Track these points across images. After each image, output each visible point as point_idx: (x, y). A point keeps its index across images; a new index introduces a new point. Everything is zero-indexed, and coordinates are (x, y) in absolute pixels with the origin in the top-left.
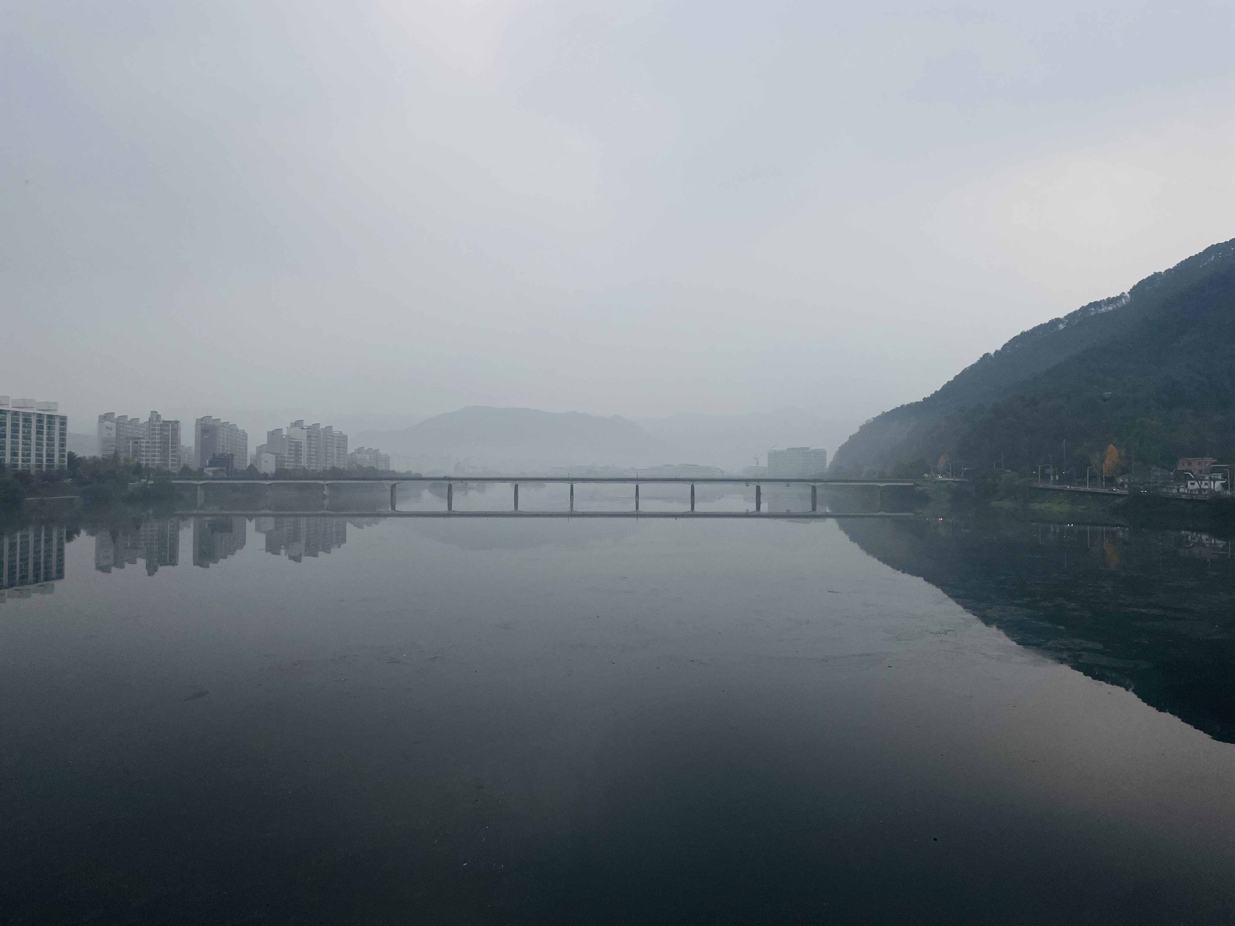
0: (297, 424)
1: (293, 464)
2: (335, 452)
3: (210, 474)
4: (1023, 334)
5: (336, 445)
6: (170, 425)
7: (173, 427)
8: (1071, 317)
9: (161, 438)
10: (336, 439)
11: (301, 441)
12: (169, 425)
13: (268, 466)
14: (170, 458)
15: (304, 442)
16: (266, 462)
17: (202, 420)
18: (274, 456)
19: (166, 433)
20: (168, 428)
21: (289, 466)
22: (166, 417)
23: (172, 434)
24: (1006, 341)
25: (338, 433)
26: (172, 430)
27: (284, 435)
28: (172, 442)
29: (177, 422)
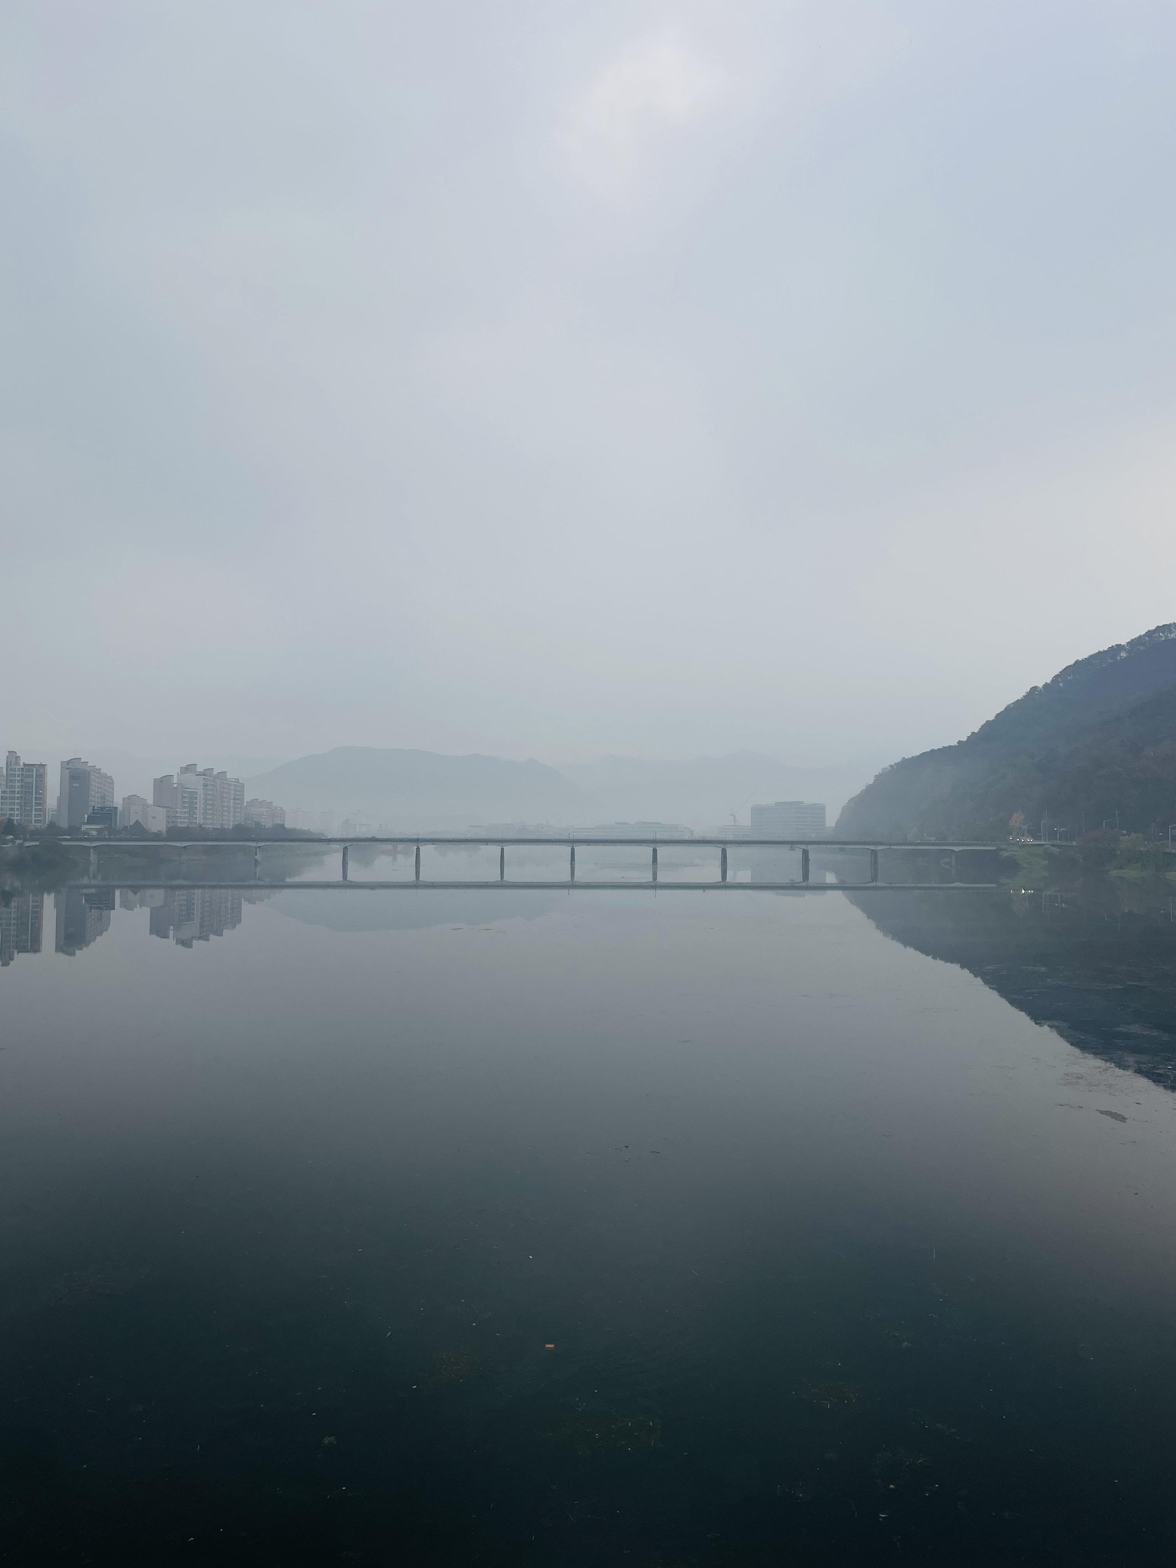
0: (189, 770)
1: (186, 821)
2: (232, 805)
3: (94, 833)
4: (1077, 663)
5: (232, 797)
6: (35, 769)
7: (37, 772)
8: (1133, 643)
9: (22, 786)
10: (232, 788)
11: (196, 791)
12: (33, 770)
13: (157, 823)
14: (34, 813)
15: (200, 791)
16: (154, 818)
17: (68, 762)
18: (165, 810)
19: (29, 780)
20: (32, 773)
21: (182, 823)
22: (26, 759)
23: (36, 781)
24: (1057, 672)
25: (234, 780)
26: (36, 775)
27: (175, 784)
28: (36, 792)
29: (43, 766)
